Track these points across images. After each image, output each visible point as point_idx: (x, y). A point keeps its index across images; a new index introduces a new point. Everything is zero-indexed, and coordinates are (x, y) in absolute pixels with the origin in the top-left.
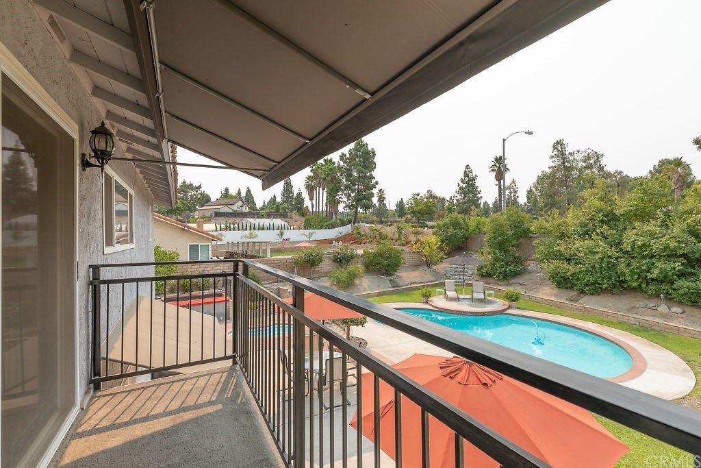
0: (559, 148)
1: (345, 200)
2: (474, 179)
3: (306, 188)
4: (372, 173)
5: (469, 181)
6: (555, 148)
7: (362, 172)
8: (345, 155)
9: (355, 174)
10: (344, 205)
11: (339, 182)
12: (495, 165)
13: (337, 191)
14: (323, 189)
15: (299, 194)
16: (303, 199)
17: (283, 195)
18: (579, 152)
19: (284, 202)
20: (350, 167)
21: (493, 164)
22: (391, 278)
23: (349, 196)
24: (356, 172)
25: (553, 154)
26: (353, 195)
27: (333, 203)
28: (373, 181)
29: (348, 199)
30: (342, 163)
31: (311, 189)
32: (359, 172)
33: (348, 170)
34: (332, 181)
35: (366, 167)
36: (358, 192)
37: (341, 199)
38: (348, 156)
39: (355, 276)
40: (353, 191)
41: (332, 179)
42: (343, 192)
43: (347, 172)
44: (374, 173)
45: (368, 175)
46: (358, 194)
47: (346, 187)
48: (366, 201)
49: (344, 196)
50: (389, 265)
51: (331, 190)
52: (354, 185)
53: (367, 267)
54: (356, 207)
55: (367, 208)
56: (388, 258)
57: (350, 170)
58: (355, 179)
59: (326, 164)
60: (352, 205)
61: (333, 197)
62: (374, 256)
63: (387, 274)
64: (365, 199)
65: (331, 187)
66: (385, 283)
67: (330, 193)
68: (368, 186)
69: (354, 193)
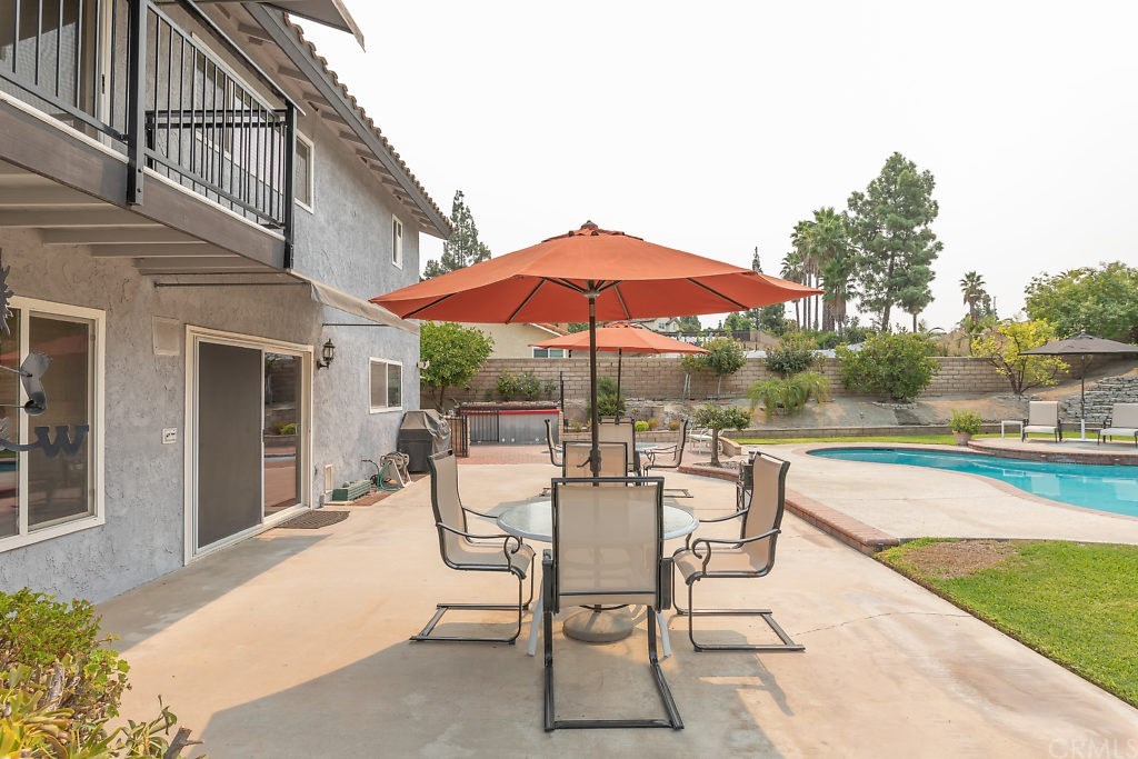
1: (861, 289)
4: (929, 224)
7: (901, 227)
8: (862, 197)
9: (884, 233)
10: (858, 300)
11: (850, 254)
13: (843, 273)
14: (818, 274)
20: (874, 219)
22: (904, 407)
23: (869, 281)
24: (889, 229)
27: (835, 300)
28: (931, 244)
29: (868, 287)
30: (852, 214)
32: (894, 226)
33: (866, 226)
34: (831, 253)
35: (909, 215)
36: (891, 269)
37: (852, 290)
38: (867, 197)
39: (807, 396)
40: (878, 270)
41: (831, 249)
42: (856, 274)
43: (866, 232)
44: (933, 226)
45: (918, 230)
46: (890, 275)
47: (864, 263)
48: (910, 289)
49: (858, 282)
50: (892, 378)
51: (829, 271)
52: (885, 257)
53: (846, 383)
54: (887, 304)
55: (914, 304)
56: (891, 361)
57: (873, 227)
58: (881, 244)
59: (821, 220)
60: (878, 301)
61: (834, 285)
62: (862, 360)
63: (896, 399)
64: (907, 283)
65: (828, 266)
66: (884, 415)
67: (826, 279)
68: (916, 254)
69: (881, 275)
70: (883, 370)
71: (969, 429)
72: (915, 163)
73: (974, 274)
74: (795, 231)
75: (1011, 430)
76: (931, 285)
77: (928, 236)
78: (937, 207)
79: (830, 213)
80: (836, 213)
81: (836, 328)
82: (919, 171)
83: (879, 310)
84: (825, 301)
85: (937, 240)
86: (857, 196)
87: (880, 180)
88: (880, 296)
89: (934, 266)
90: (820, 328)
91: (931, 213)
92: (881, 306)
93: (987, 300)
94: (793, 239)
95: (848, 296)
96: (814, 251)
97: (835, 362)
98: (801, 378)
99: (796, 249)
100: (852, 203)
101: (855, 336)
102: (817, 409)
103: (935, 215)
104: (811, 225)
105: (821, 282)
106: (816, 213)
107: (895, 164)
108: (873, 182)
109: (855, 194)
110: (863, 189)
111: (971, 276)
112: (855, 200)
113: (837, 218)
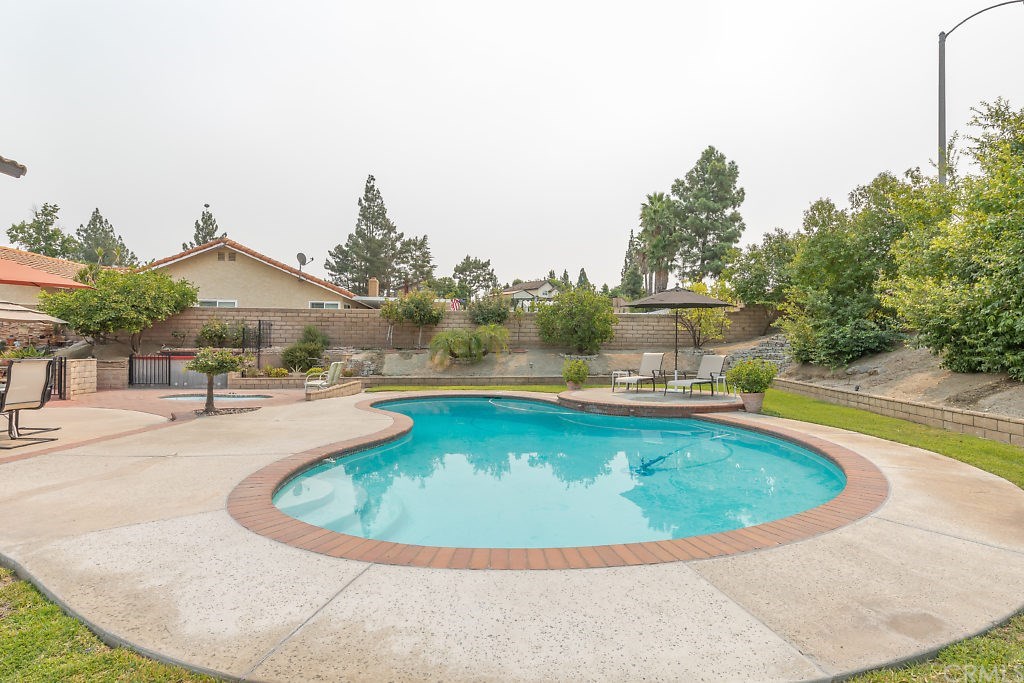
1: (680, 262)
4: (737, 208)
7: (709, 208)
8: (682, 184)
10: (677, 272)
27: (660, 271)
28: (737, 225)
29: (685, 261)
34: (658, 231)
38: (687, 184)
40: (692, 245)
41: (658, 228)
46: (704, 250)
51: (656, 246)
52: (699, 234)
54: (700, 275)
58: (693, 224)
59: (652, 203)
60: (693, 272)
61: (659, 259)
63: (581, 351)
67: (653, 253)
69: (696, 250)
72: (725, 154)
77: (735, 218)
78: (744, 194)
79: (660, 197)
80: (663, 197)
82: (727, 162)
86: (679, 183)
87: (697, 169)
88: (695, 268)
91: (738, 200)
92: (696, 276)
95: (672, 268)
100: (675, 189)
103: (742, 200)
106: (650, 198)
107: (709, 155)
108: (691, 171)
109: (677, 181)
110: (683, 177)
112: (677, 187)
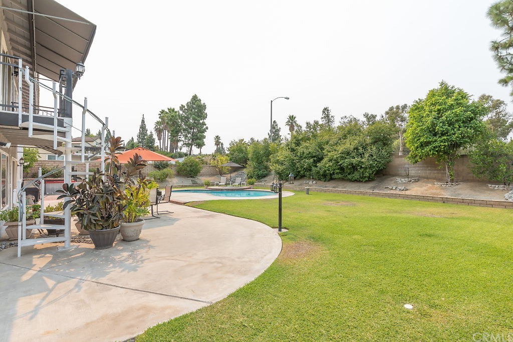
0: (326, 112)
1: (183, 139)
2: (278, 130)
3: (156, 130)
5: (275, 131)
6: (324, 112)
7: (196, 120)
8: (184, 107)
9: (191, 121)
10: (182, 143)
11: (180, 126)
12: (289, 121)
13: (177, 132)
14: (168, 131)
15: (151, 135)
16: (154, 140)
17: (139, 137)
18: (346, 117)
19: (139, 141)
20: (188, 115)
21: (288, 120)
22: (194, 179)
23: (186, 136)
25: (323, 116)
26: (189, 135)
27: (174, 142)
28: (205, 127)
29: (186, 139)
30: (181, 112)
31: (159, 132)
32: (194, 119)
33: (186, 117)
35: (199, 116)
36: (193, 133)
37: (180, 139)
38: (186, 107)
39: (167, 175)
40: (189, 133)
41: (173, 123)
42: (182, 133)
43: (185, 119)
44: (206, 121)
45: (201, 121)
46: (192, 135)
47: (184, 130)
48: (198, 140)
49: (182, 136)
50: (191, 171)
51: (172, 131)
52: (191, 129)
53: (178, 172)
54: (191, 145)
55: (200, 145)
56: (191, 166)
57: (188, 118)
58: (190, 125)
59: (170, 112)
60: (188, 143)
61: (174, 136)
62: (183, 165)
63: (192, 177)
64: (197, 139)
65: (172, 129)
66: (188, 181)
67: (171, 134)
68: (200, 130)
69: (190, 135)
70: (188, 169)
71: (208, 184)
72: (201, 99)
73: (218, 136)
74: (160, 113)
75: (217, 185)
76: (205, 140)
77: (204, 124)
78: (207, 114)
79: (173, 110)
80: (175, 110)
81: (175, 152)
82: (202, 102)
83: (189, 147)
84: (171, 141)
85: (207, 126)
87: (190, 102)
89: (205, 134)
90: (169, 151)
91: (205, 117)
92: (189, 145)
93: (222, 144)
94: (159, 116)
95: (179, 141)
96: (167, 123)
97: (175, 166)
98: (165, 170)
99: (160, 120)
101: (181, 155)
102: (170, 180)
103: (206, 117)
104: (167, 113)
105: (169, 135)
106: (169, 109)
107: (195, 98)
108: (188, 103)
109: (182, 105)
110: (185, 104)
111: (217, 137)
112: (182, 107)
113: (176, 112)
